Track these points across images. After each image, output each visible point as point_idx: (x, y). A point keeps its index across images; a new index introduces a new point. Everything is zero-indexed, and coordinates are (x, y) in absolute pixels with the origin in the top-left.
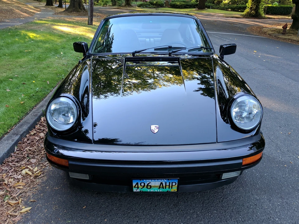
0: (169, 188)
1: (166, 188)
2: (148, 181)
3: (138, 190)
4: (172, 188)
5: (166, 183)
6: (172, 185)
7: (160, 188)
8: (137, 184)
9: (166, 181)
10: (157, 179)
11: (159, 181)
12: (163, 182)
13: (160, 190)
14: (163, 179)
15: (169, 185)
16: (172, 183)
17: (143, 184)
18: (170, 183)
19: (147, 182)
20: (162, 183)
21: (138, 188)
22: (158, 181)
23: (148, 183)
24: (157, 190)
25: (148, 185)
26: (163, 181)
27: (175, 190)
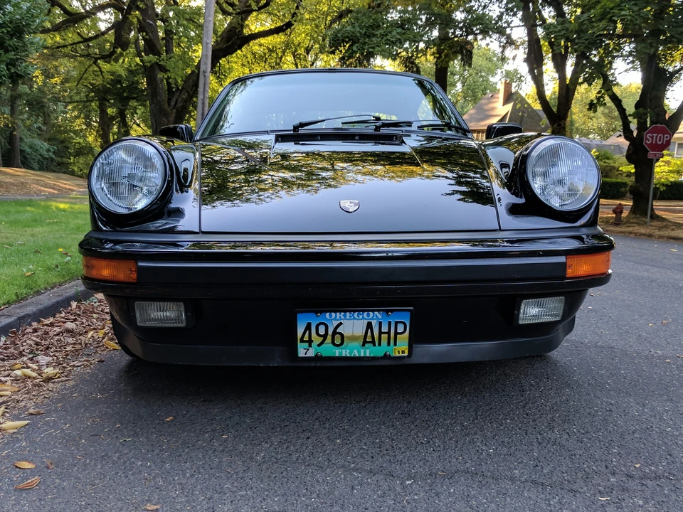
0: (389, 344)
1: (380, 344)
2: (335, 319)
3: (311, 353)
4: (395, 344)
5: (380, 323)
6: (396, 334)
7: (365, 342)
8: (308, 327)
9: (380, 317)
10: (359, 311)
11: (363, 318)
12: (374, 323)
13: (365, 352)
14: (373, 311)
15: (389, 333)
16: (396, 323)
17: (322, 330)
18: (390, 323)
19: (332, 319)
20: (369, 326)
21: (310, 342)
22: (361, 317)
23: (336, 323)
24: (359, 352)
25: (335, 332)
26: (372, 319)
27: (403, 352)
